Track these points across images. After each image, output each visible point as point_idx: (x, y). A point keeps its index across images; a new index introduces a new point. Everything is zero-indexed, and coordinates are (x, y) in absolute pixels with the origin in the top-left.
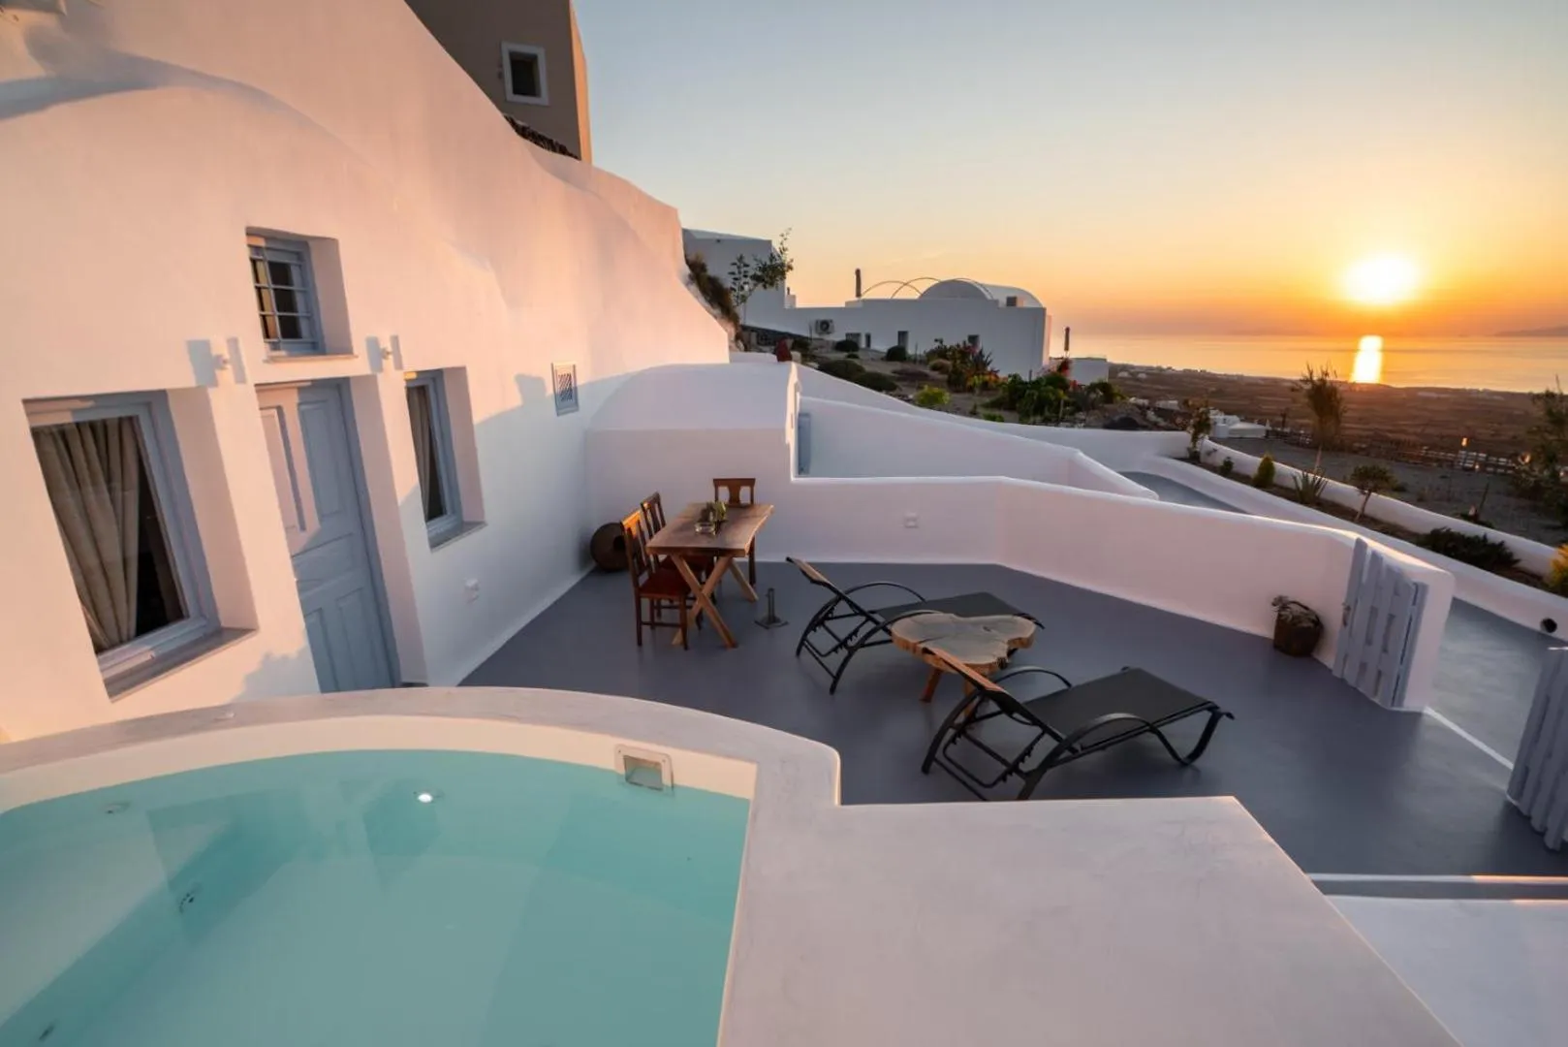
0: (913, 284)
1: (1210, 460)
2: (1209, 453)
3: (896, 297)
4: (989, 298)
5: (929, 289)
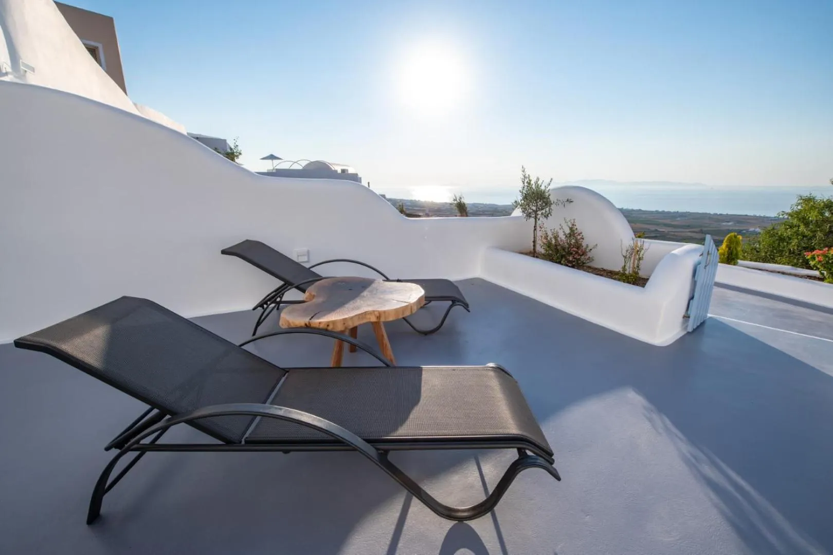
0: (298, 162)
3: (291, 168)
4: (333, 169)
5: (306, 165)
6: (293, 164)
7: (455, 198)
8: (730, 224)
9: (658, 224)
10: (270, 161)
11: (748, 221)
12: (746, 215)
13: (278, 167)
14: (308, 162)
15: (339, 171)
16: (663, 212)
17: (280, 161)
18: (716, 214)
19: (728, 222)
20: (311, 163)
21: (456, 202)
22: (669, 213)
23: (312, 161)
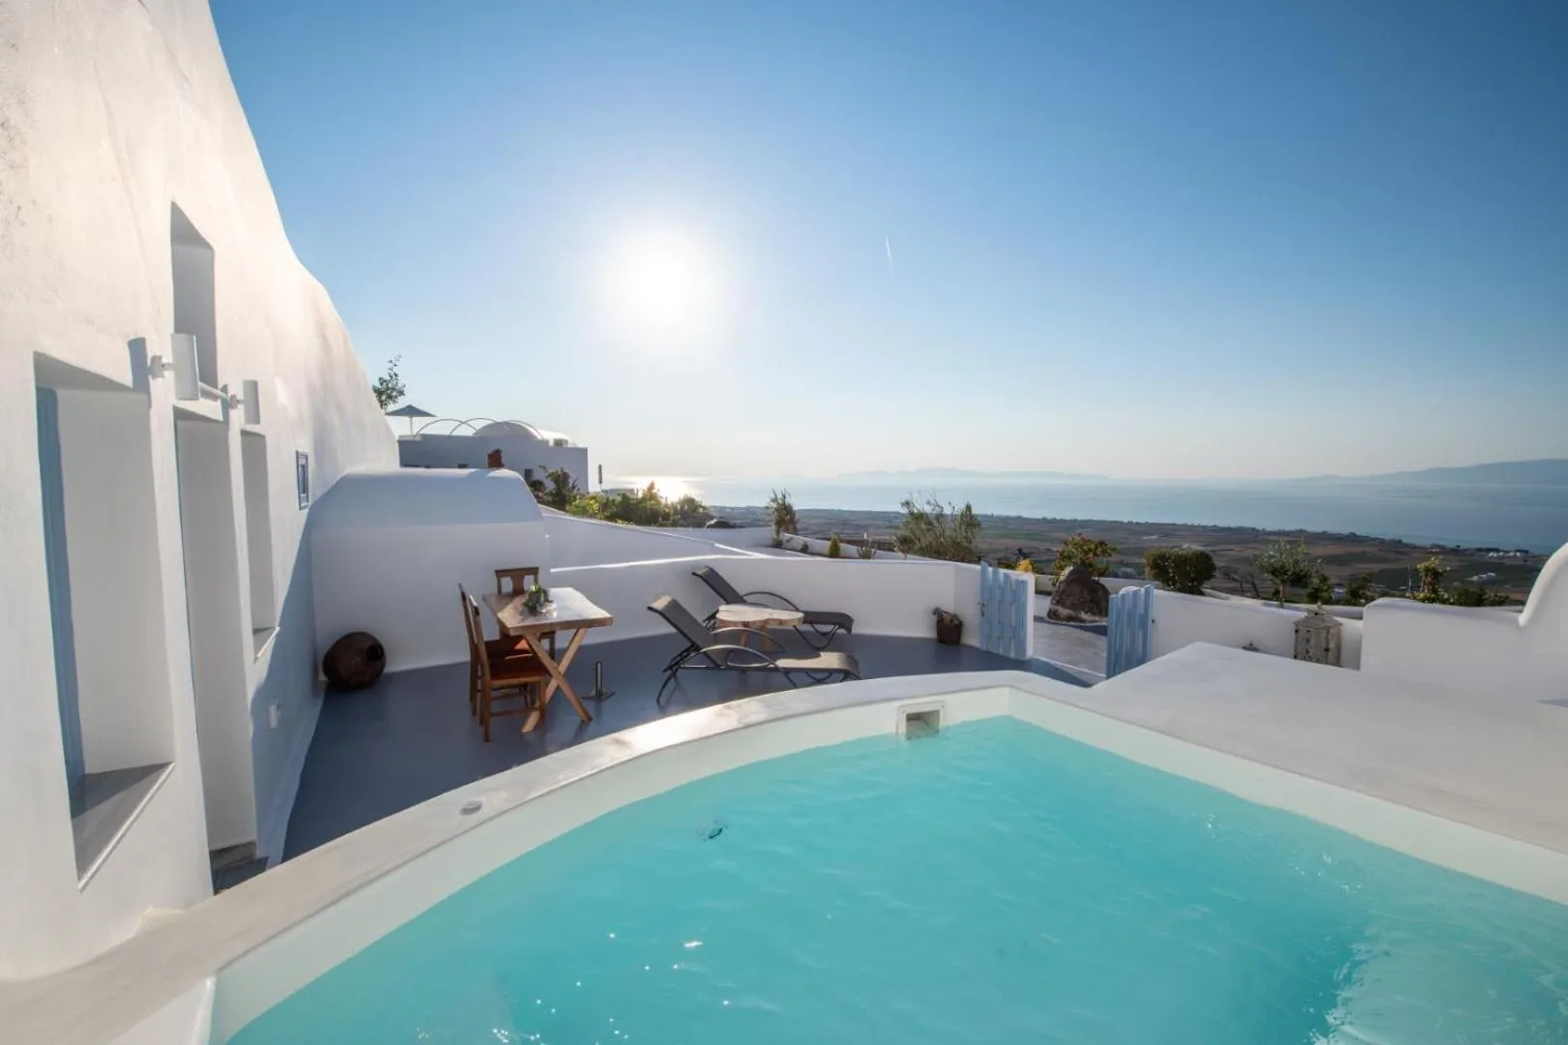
0: (470, 423)
1: (789, 545)
2: (788, 541)
3: (454, 434)
4: (539, 437)
5: (484, 428)
6: (459, 425)
7: (773, 496)
8: (1154, 537)
9: (1051, 540)
10: (406, 419)
11: (1178, 533)
12: (1174, 524)
13: (428, 431)
14: (491, 422)
15: (551, 444)
16: (1054, 521)
17: (427, 420)
18: (1130, 523)
19: (1151, 535)
20: (497, 425)
21: (775, 505)
22: (1063, 521)
23: (498, 421)
